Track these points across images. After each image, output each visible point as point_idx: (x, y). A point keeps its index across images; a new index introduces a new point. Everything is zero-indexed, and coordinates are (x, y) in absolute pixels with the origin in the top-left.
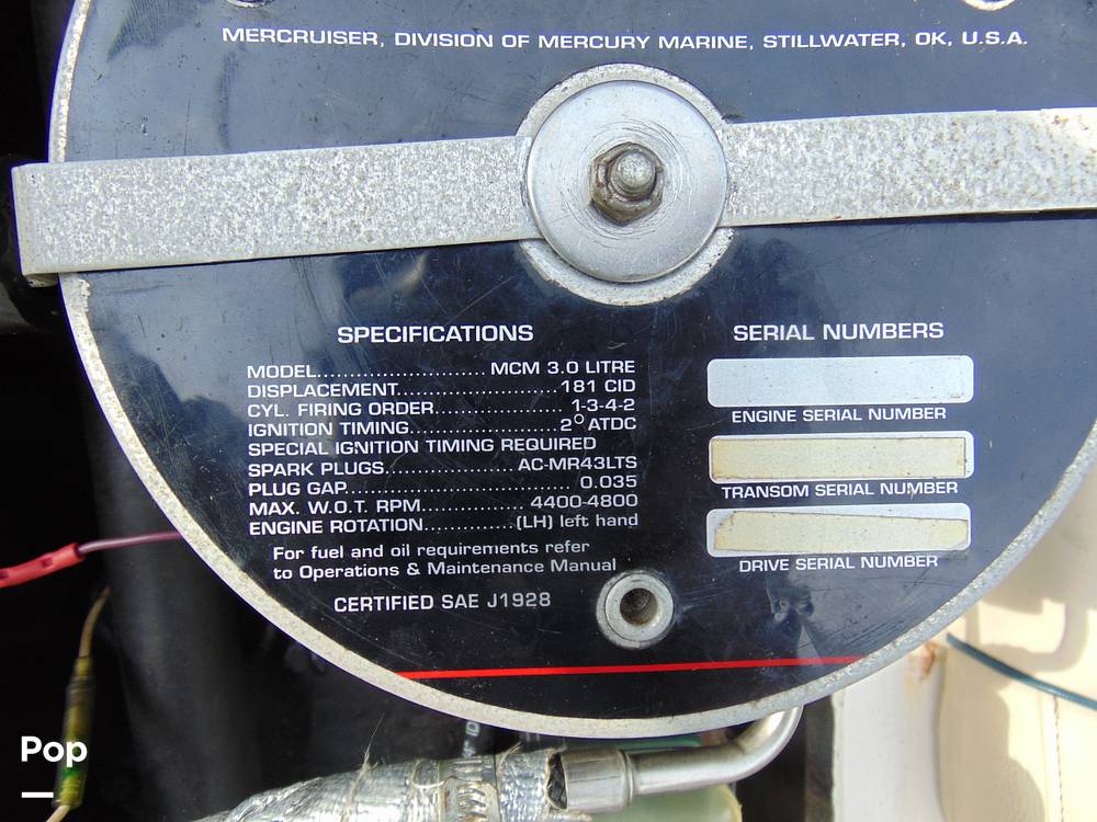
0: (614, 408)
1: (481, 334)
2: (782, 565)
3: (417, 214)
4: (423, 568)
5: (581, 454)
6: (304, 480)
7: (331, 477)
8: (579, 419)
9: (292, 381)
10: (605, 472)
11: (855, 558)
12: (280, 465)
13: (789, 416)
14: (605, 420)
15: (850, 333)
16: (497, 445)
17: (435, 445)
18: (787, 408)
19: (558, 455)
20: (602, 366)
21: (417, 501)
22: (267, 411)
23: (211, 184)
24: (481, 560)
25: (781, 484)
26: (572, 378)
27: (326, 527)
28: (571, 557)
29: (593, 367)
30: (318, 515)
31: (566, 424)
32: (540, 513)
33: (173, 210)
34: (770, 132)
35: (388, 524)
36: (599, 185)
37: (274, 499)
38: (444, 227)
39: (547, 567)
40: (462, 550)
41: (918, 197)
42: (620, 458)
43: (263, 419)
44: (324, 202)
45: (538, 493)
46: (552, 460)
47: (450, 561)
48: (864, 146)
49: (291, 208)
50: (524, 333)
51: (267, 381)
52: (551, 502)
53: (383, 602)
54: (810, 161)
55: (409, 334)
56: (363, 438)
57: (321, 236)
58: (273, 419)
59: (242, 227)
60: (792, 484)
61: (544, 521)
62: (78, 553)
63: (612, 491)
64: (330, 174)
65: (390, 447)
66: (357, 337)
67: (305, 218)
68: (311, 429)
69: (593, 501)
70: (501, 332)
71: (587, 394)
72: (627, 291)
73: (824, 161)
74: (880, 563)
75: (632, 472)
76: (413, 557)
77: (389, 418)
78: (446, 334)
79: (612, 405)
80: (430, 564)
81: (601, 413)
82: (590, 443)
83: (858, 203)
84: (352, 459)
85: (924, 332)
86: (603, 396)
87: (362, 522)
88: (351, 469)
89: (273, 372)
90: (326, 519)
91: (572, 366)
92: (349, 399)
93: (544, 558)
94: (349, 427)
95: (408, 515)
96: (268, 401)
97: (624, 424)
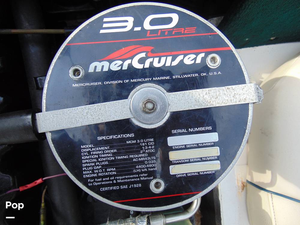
0: (150, 148)
1: (124, 136)
2: (185, 175)
3: (111, 115)
4: (117, 181)
5: (145, 157)
6: (93, 166)
7: (98, 165)
8: (144, 150)
9: (90, 148)
10: (150, 160)
11: (199, 173)
12: (88, 164)
13: (184, 147)
14: (149, 150)
15: (194, 130)
16: (129, 157)
17: (117, 158)
18: (183, 145)
19: (140, 157)
20: (147, 140)
21: (115, 168)
22: (85, 154)
23: (72, 113)
24: (128, 179)
25: (183, 160)
26: (142, 143)
27: (98, 175)
28: (145, 177)
29: (146, 141)
30: (96, 173)
31: (141, 152)
32: (138, 169)
33: (66, 119)
34: (175, 94)
35: (109, 173)
36: (144, 108)
37: (88, 170)
38: (116, 117)
39: (140, 179)
40: (124, 177)
41: (203, 104)
42: (152, 157)
43: (85, 156)
44: (93, 115)
45: (137, 165)
46: (139, 159)
47: (122, 179)
48: (193, 96)
49: (87, 116)
50: (132, 135)
51: (85, 148)
52: (140, 167)
53: (110, 188)
54: (183, 99)
55: (111, 137)
56: (104, 157)
57: (93, 121)
58: (86, 155)
59: (79, 120)
60: (185, 159)
61: (139, 170)
62: (42, 180)
63: (151, 164)
64: (94, 109)
65: (109, 159)
66: (101, 138)
67: (90, 118)
68: (94, 157)
69: (148, 166)
70: (128, 135)
71: (145, 146)
72: (151, 125)
73: (186, 99)
74: (204, 173)
75: (155, 160)
76: (115, 179)
77: (108, 153)
78: (118, 137)
79: (150, 147)
80: (118, 180)
81: (148, 149)
82: (146, 155)
83: (193, 106)
84: (102, 161)
85: (208, 129)
86: (148, 146)
87: (105, 173)
88: (102, 163)
89: (86, 146)
90: (98, 173)
91: (142, 141)
92: (100, 150)
93: (139, 177)
94: (101, 156)
95: (113, 171)
96: (85, 152)
97: (152, 151)
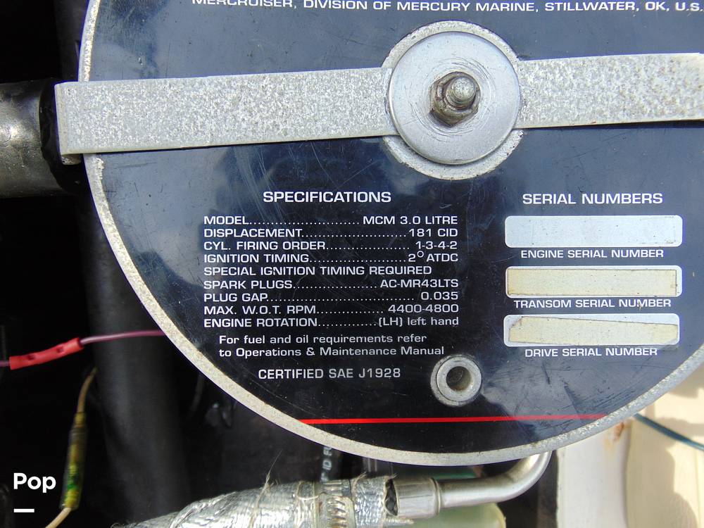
0: (444, 247)
1: (357, 197)
2: (554, 352)
3: (317, 118)
4: (317, 351)
5: (421, 277)
6: (239, 292)
7: (257, 290)
8: (420, 254)
9: (233, 226)
10: (438, 289)
11: (602, 349)
12: (224, 282)
13: (558, 255)
14: (438, 255)
15: (600, 199)
16: (367, 271)
17: (326, 270)
18: (557, 249)
19: (406, 277)
20: (436, 219)
21: (314, 307)
22: (216, 246)
23: (183, 97)
24: (355, 346)
25: (553, 299)
26: (416, 227)
27: (254, 323)
28: (415, 345)
29: (430, 220)
30: (249, 315)
31: (412, 258)
32: (394, 316)
33: (158, 113)
34: (549, 66)
35: (294, 322)
36: (438, 99)
37: (220, 304)
38: (335, 126)
39: (399, 351)
40: (343, 340)
41: (647, 109)
42: (447, 280)
43: (213, 252)
44: (256, 110)
45: (393, 303)
46: (403, 281)
47: (335, 346)
48: (612, 76)
49: (234, 113)
50: (384, 197)
51: (217, 227)
52: (401, 308)
53: (291, 373)
54: (575, 85)
55: (310, 197)
56: (279, 265)
57: (254, 131)
58: (220, 252)
59: (203, 125)
60: (560, 299)
61: (397, 321)
62: (80, 345)
63: (442, 302)
64: (261, 91)
65: (296, 271)
66: (276, 198)
67: (243, 120)
68: (245, 258)
69: (429, 308)
70: (370, 196)
71: (426, 238)
72: (453, 170)
73: (585, 85)
74: (619, 352)
75: (455, 289)
76: (311, 344)
77: (295, 252)
78: (334, 197)
79: (442, 245)
80: (322, 349)
81: (435, 250)
82: (428, 270)
83: (607, 113)
84: (272, 278)
85: (649, 199)
86: (436, 240)
87: (277, 320)
88: (271, 285)
89: (220, 220)
90: (254, 318)
91: (416, 220)
92: (269, 239)
93: (396, 345)
94: (270, 257)
95: (308, 316)
96: (216, 239)
97: (450, 257)
